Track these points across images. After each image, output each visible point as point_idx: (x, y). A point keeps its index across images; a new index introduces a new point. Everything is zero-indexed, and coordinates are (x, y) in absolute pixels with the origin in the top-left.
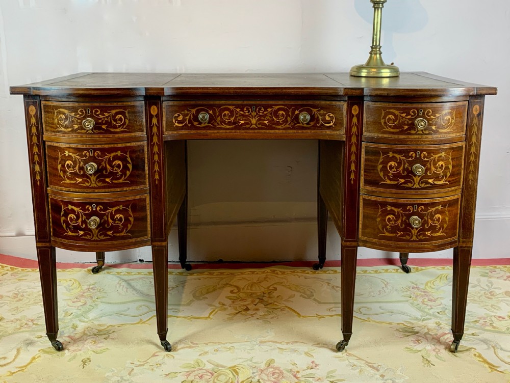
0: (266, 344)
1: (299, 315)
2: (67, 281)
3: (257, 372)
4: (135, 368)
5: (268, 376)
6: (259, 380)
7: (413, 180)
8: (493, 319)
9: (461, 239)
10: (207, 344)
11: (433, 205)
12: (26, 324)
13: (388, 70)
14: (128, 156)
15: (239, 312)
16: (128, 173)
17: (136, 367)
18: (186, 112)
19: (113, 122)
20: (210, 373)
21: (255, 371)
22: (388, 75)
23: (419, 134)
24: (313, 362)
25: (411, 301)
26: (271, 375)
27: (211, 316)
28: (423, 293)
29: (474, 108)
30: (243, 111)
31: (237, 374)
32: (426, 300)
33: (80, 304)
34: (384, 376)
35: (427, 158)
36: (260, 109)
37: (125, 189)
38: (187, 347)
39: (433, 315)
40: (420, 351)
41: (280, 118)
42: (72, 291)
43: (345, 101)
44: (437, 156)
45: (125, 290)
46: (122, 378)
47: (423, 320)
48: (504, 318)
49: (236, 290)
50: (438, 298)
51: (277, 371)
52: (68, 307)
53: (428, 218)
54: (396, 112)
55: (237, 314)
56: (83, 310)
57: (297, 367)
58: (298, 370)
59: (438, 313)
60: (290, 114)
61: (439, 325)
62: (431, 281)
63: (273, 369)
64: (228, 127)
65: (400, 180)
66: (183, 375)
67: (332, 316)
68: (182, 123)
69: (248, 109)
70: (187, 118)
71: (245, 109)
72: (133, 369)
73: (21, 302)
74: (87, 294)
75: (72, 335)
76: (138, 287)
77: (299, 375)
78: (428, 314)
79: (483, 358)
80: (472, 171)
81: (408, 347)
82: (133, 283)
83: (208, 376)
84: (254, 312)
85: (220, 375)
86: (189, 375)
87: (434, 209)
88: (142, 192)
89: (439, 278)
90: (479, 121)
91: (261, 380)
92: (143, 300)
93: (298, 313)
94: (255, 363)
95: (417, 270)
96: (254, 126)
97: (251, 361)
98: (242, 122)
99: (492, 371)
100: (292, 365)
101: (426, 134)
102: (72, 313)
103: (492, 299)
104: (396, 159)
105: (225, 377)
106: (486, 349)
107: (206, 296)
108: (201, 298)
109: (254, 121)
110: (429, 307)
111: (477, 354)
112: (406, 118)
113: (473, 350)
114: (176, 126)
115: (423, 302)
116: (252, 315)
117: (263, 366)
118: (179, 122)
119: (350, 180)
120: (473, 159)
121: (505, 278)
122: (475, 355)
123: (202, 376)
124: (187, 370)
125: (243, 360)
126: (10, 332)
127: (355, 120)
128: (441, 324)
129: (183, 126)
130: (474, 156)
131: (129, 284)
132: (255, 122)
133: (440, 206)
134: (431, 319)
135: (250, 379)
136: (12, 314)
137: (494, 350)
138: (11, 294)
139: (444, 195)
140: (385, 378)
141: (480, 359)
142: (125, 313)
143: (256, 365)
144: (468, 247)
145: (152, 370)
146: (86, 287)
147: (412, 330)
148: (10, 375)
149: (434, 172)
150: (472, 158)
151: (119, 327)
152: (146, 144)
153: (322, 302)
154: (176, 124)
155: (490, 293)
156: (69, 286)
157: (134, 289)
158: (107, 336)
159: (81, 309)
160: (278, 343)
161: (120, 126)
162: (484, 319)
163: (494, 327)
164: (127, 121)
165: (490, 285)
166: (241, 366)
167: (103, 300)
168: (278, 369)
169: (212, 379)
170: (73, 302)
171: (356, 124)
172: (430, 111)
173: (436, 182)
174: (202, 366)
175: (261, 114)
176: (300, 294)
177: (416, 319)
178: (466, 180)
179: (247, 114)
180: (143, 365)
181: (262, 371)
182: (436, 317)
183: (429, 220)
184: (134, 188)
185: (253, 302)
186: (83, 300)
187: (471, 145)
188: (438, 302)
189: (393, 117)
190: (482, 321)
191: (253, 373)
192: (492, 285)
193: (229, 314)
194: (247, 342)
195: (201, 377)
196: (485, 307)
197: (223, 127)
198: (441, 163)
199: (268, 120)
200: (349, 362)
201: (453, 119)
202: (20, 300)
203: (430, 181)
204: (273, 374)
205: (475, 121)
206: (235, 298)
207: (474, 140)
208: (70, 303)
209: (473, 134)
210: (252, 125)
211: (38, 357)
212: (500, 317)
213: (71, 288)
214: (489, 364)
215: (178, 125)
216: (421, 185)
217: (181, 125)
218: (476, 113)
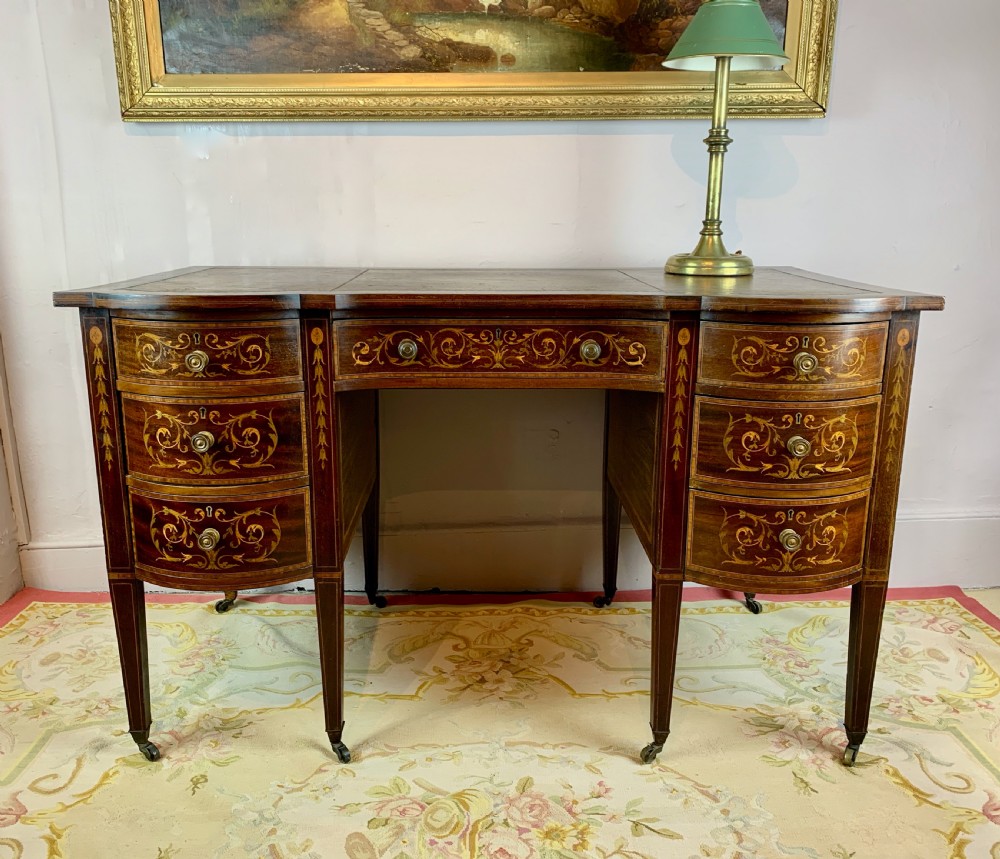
0: (517, 747)
1: (574, 693)
2: (171, 627)
3: (503, 803)
4: (285, 795)
5: (522, 813)
6: (506, 820)
7: (788, 465)
8: (912, 701)
9: (868, 570)
10: (413, 748)
11: (822, 509)
12: (97, 708)
13: (733, 264)
14: (270, 419)
15: (469, 686)
16: (271, 450)
17: (288, 793)
18: (376, 339)
19: (242, 358)
20: (419, 804)
21: (499, 802)
22: (734, 272)
23: (800, 382)
24: (600, 784)
25: (767, 666)
26: (528, 810)
27: (421, 694)
28: (786, 652)
29: (900, 334)
30: (478, 337)
31: (467, 807)
32: (791, 664)
33: (192, 669)
34: (729, 811)
35: (814, 426)
36: (510, 334)
37: (265, 479)
38: (378, 754)
39: (805, 693)
40: (788, 762)
41: (545, 352)
42: (180, 646)
43: (667, 320)
44: (831, 422)
45: (271, 643)
46: (261, 813)
47: (790, 703)
48: (931, 701)
49: (462, 645)
50: (812, 661)
51: (537, 802)
52: (171, 676)
53: (811, 532)
54: (761, 342)
55: (465, 689)
56: (197, 681)
57: (573, 793)
58: (575, 798)
59: (814, 688)
60: (564, 343)
61: (818, 714)
62: (798, 628)
63: (529, 799)
64: (451, 366)
65: (764, 465)
66: (370, 809)
67: (630, 694)
68: (368, 360)
69: (487, 334)
70: (378, 350)
71: (482, 335)
72: (281, 798)
73: (90, 665)
74: (206, 650)
75: (176, 729)
76: (294, 639)
77: (577, 809)
78: (797, 691)
79: (902, 779)
80: (893, 448)
81: (766, 754)
82: (285, 630)
83: (414, 812)
84: (496, 686)
85: (437, 809)
86: (381, 808)
87: (823, 517)
88: (297, 483)
89: (811, 624)
90: (908, 357)
91: (509, 821)
92: (303, 664)
93: (571, 689)
94: (499, 785)
95: (772, 607)
96: (498, 365)
97: (491, 780)
98: (477, 358)
99: (920, 804)
100: (565, 787)
101: (815, 382)
102: (178, 688)
103: (905, 663)
104: (758, 425)
105: (445, 814)
106: (906, 760)
107: (412, 655)
108: (403, 659)
109: (498, 356)
110: (799, 678)
111: (891, 771)
112: (778, 353)
113: (883, 761)
114: (359, 365)
115: (787, 668)
116: (491, 691)
117: (513, 792)
118: (364, 358)
119: (671, 464)
120: (895, 425)
121: (925, 623)
122: (887, 771)
123: (404, 810)
124: (377, 800)
125: (477, 780)
126: (68, 724)
127: (683, 355)
128: (821, 711)
129: (370, 365)
130: (895, 420)
131: (279, 633)
132: (500, 358)
133: (834, 511)
134: (803, 700)
135: (490, 818)
136: (74, 691)
137: (920, 761)
138: (74, 652)
139: (842, 491)
140: (730, 816)
141: (898, 781)
142: (268, 687)
143: (501, 789)
144: (879, 583)
145: (317, 798)
146: (203, 638)
147: (770, 722)
148: (61, 811)
149: (826, 451)
150: (893, 425)
151: (258, 713)
152: (303, 397)
153: (612, 666)
154: (358, 362)
155: (902, 651)
156: (174, 635)
157: (288, 643)
158: (238, 731)
159: (194, 680)
160: (539, 746)
161: (254, 365)
162: (897, 701)
163: (915, 717)
164: (268, 356)
165: (901, 638)
166: (474, 793)
167: (234, 662)
168: (538, 797)
169: (422, 817)
170: (182, 666)
171: (684, 363)
172: (823, 339)
173: (828, 469)
174: (404, 791)
175: (511, 343)
176: (573, 653)
177: (777, 700)
178: (880, 465)
179: (486, 343)
180: (300, 789)
181: (511, 802)
182: (813, 697)
183: (814, 536)
184: (281, 478)
185: (493, 666)
186: (198, 662)
187: (891, 402)
188: (813, 668)
189: (754, 350)
190: (893, 706)
191: (496, 805)
192: (904, 638)
193: (451, 691)
194: (483, 743)
195: (403, 812)
196: (897, 678)
197: (442, 366)
198: (838, 434)
199: (524, 354)
200: (664, 783)
201: (861, 353)
202: (89, 661)
203: (819, 467)
204: (531, 809)
205: (901, 358)
206: (462, 660)
207: (897, 392)
208: (176, 669)
209: (896, 382)
210: (495, 363)
211: (114, 773)
212: (924, 698)
213: (178, 639)
214: (915, 790)
215: (361, 363)
216: (801, 474)
217: (367, 363)
218: (902, 343)
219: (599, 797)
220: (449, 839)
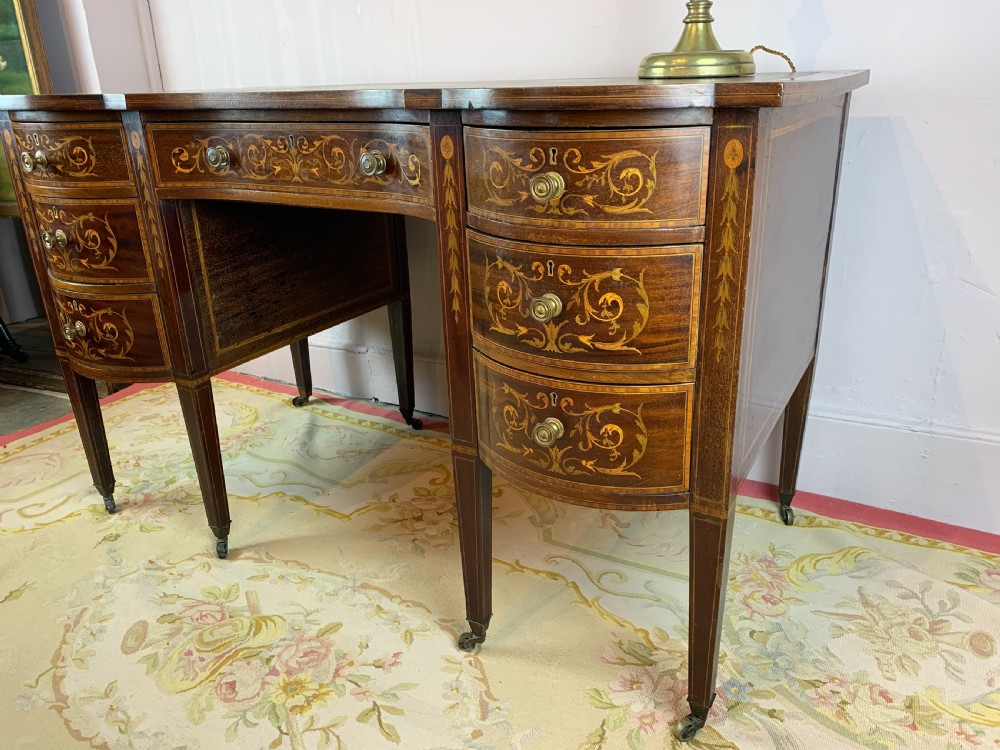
4: (142, 570)
7: (545, 333)
9: (697, 497)
11: (598, 399)
14: (107, 223)
15: (403, 520)
16: (112, 254)
18: (193, 146)
19: (71, 160)
20: (223, 614)
23: (552, 216)
24: (397, 654)
27: (354, 515)
29: (728, 150)
30: (277, 146)
34: (481, 734)
35: (571, 281)
36: (302, 143)
37: (111, 281)
40: (612, 707)
41: (336, 164)
43: (428, 124)
44: (598, 278)
46: (107, 579)
48: (889, 701)
50: (789, 599)
53: (584, 427)
54: (505, 155)
55: (397, 521)
60: (352, 153)
62: (817, 556)
64: (259, 178)
65: (520, 328)
66: (183, 605)
67: (538, 572)
68: (189, 167)
69: (282, 140)
70: (197, 157)
71: (279, 142)
72: (135, 572)
80: (724, 328)
81: (601, 687)
84: (424, 527)
85: (230, 624)
87: (600, 410)
88: (148, 290)
89: (841, 554)
90: (742, 187)
95: (811, 523)
96: (296, 178)
97: (308, 615)
98: (278, 169)
101: (571, 217)
103: (921, 639)
104: (509, 274)
108: (379, 480)
109: (296, 168)
110: (746, 614)
112: (523, 172)
114: (180, 173)
117: (313, 633)
118: (185, 165)
119: (452, 314)
120: (727, 294)
123: (205, 615)
127: (448, 172)
129: (191, 173)
130: (727, 287)
131: (311, 433)
132: (297, 170)
133: (617, 405)
138: (168, 415)
139: (629, 379)
140: (476, 741)
144: (715, 519)
145: (165, 581)
147: (647, 654)
149: (592, 318)
150: (724, 293)
152: (138, 204)
153: (555, 539)
154: (179, 169)
158: (186, 507)
161: (82, 167)
162: (842, 683)
164: (93, 158)
165: (949, 606)
166: (278, 620)
167: (255, 449)
171: (451, 183)
172: (577, 152)
173: (599, 345)
174: (230, 598)
175: (304, 152)
178: (705, 353)
179: (283, 151)
183: (589, 434)
184: (126, 281)
187: (718, 257)
188: (781, 607)
189: (500, 167)
190: (828, 688)
193: (383, 520)
195: (202, 617)
197: (252, 177)
198: (610, 297)
199: (318, 166)
200: (458, 677)
201: (647, 177)
203: (584, 339)
205: (731, 186)
207: (727, 241)
209: (724, 226)
210: (294, 176)
212: (883, 693)
215: (182, 170)
216: (561, 346)
217: (188, 171)
218: (732, 164)
219: (380, 667)
220: (204, 655)
